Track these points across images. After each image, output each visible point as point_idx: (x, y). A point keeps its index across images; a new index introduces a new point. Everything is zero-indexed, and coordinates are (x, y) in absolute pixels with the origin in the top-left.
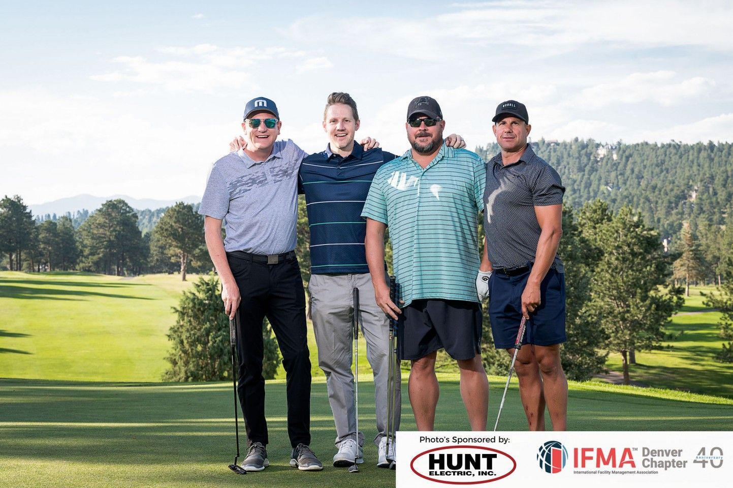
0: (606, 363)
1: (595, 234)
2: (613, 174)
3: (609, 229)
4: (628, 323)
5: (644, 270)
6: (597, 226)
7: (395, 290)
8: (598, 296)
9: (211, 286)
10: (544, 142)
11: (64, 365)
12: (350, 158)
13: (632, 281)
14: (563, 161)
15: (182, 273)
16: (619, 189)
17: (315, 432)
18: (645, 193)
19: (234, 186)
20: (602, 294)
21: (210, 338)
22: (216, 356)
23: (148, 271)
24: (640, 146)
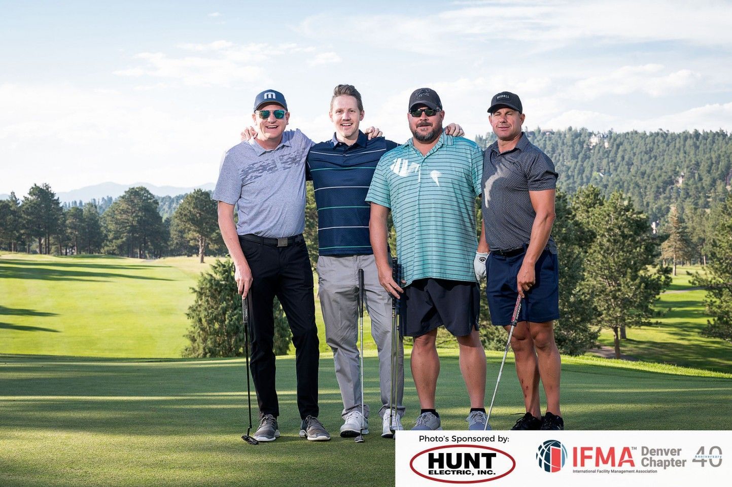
0: (599, 338)
1: (588, 217)
2: (605, 161)
3: (601, 212)
4: (619, 301)
5: (634, 251)
6: (590, 209)
7: (397, 270)
8: (591, 275)
9: (227, 268)
10: (539, 131)
11: (90, 342)
12: (355, 146)
13: (623, 261)
14: (558, 149)
15: (200, 255)
16: (610, 175)
17: (323, 405)
18: (636, 179)
19: (246, 173)
20: (594, 274)
21: (226, 316)
22: (232, 334)
23: (169, 254)
24: (630, 134)
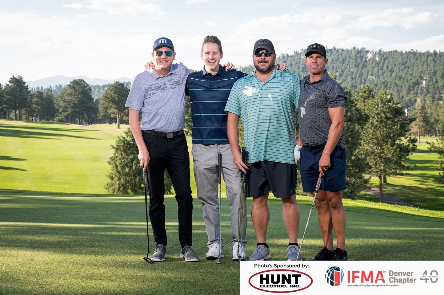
0: (370, 183)
1: (365, 106)
2: (376, 69)
3: (373, 103)
4: (383, 159)
5: (393, 127)
6: (366, 101)
8: (365, 143)
10: (335, 49)
11: (46, 178)
12: (217, 75)
13: (386, 134)
14: (346, 61)
15: (117, 123)
16: (379, 78)
18: (395, 81)
19: (147, 91)
20: (367, 142)
21: (133, 164)
22: (137, 175)
23: (97, 122)
24: (393, 52)
